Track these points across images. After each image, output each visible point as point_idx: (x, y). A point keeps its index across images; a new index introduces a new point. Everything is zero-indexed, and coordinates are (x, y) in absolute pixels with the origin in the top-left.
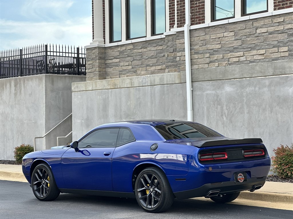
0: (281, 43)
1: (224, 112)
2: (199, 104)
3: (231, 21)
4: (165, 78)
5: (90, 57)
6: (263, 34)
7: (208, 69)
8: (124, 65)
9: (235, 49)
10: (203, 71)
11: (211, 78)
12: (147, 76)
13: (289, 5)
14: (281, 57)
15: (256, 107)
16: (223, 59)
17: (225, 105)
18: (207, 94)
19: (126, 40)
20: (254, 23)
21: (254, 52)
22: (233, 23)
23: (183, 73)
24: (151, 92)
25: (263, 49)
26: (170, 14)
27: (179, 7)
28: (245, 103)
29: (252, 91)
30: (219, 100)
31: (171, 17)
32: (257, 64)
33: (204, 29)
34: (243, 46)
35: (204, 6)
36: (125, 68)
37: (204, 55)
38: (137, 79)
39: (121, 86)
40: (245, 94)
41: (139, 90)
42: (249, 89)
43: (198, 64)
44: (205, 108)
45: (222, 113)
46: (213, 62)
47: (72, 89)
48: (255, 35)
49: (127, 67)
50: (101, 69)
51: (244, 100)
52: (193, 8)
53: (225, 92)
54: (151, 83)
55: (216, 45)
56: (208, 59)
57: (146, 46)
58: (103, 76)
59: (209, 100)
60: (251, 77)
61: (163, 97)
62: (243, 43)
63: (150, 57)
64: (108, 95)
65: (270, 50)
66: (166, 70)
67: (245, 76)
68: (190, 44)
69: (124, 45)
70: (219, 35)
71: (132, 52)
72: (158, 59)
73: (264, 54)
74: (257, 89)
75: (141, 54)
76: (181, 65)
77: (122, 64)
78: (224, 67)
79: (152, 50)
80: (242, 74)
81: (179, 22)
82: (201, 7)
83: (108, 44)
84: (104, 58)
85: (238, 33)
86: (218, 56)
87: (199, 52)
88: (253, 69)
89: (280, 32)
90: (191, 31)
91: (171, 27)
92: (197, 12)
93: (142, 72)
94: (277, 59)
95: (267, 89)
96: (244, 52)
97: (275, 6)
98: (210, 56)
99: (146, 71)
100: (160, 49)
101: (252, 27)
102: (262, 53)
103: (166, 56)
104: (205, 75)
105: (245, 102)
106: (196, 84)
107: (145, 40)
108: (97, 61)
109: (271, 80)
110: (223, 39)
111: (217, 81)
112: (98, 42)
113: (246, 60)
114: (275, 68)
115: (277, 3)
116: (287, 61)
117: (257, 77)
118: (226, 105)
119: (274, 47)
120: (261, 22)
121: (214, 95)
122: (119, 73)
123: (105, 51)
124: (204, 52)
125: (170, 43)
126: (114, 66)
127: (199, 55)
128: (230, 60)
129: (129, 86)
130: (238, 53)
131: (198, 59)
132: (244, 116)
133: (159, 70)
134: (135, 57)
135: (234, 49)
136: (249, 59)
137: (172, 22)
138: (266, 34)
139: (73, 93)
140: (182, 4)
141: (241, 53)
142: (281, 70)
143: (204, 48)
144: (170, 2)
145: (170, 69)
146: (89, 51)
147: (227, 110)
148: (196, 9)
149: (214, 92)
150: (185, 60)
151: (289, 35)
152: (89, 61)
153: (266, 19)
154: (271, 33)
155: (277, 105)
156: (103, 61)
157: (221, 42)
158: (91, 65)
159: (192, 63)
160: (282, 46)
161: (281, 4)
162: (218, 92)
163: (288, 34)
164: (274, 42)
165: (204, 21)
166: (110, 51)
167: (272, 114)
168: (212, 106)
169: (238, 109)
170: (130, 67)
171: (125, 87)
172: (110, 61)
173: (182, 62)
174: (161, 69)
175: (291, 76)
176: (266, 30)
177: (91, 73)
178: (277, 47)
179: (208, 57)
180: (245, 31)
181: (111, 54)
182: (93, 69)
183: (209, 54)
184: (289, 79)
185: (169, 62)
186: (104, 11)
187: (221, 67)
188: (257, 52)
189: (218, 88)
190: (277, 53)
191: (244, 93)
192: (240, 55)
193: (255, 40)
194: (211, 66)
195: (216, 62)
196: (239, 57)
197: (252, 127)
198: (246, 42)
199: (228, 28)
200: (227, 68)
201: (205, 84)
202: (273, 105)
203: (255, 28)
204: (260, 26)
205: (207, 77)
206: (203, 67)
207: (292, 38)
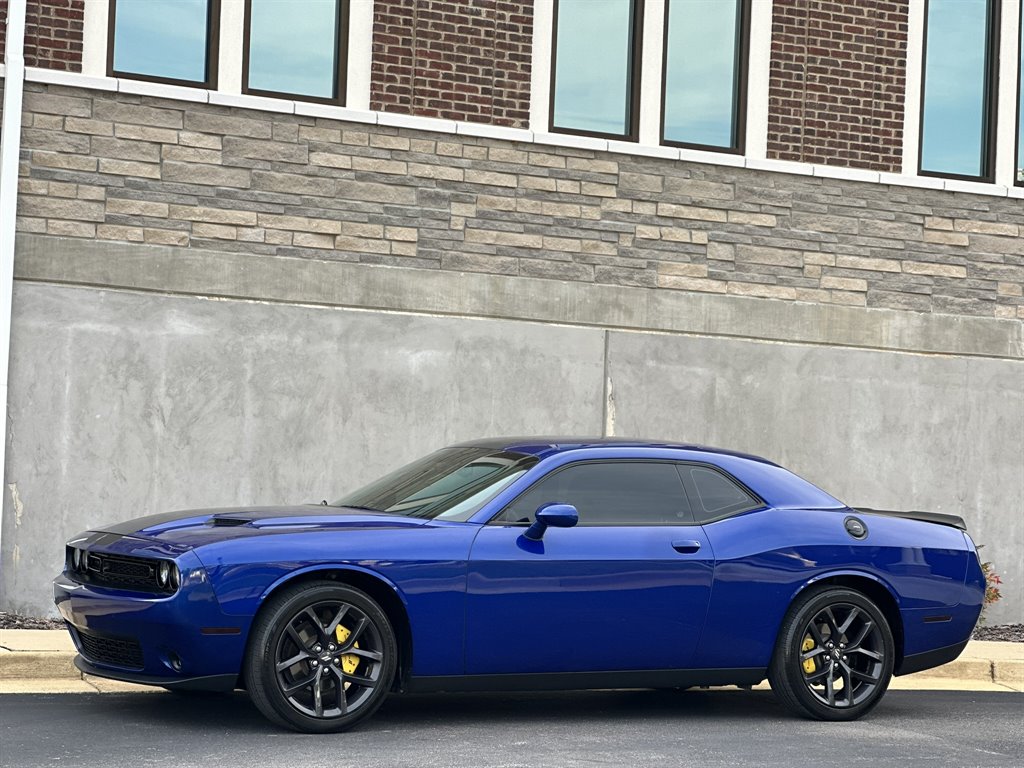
0: (396, 213)
1: (159, 405)
2: (37, 366)
6: (335, 174)
7: (93, 243)
9: (222, 197)
10: (71, 247)
11: (108, 279)
13: (426, 107)
14: (390, 255)
15: (290, 400)
16: (166, 221)
17: (163, 382)
18: (82, 334)
20: (302, 128)
21: (298, 222)
22: (218, 109)
25: (331, 219)
28: (250, 382)
29: (278, 345)
30: (137, 359)
32: (305, 262)
33: (86, 95)
34: (256, 192)
37: (77, 188)
40: (248, 351)
42: (263, 339)
43: (47, 218)
44: (68, 384)
45: (147, 405)
46: (123, 221)
48: (304, 167)
51: (244, 370)
53: (168, 335)
55: (138, 164)
56: (94, 206)
59: (87, 356)
60: (277, 301)
62: (254, 185)
65: (357, 227)
67: (257, 292)
68: (20, 134)
70: (155, 134)
73: (338, 235)
74: (298, 340)
78: (170, 249)
82: (69, 9)
85: (240, 147)
86: (146, 207)
87: (55, 173)
88: (291, 276)
89: (393, 179)
90: (27, 85)
92: (48, 22)
94: (376, 259)
95: (336, 346)
96: (260, 215)
97: (374, 97)
98: (109, 199)
101: (295, 140)
102: (330, 232)
104: (77, 264)
105: (249, 377)
106: (26, 289)
109: (351, 319)
110: (176, 150)
111: (132, 292)
113: (262, 241)
114: (369, 286)
115: (385, 89)
116: (409, 272)
117: (299, 303)
118: (168, 380)
119: (371, 221)
120: (330, 135)
121: (113, 340)
124: (78, 176)
127: (54, 183)
128: (197, 229)
130: (239, 214)
131: (49, 199)
132: (242, 424)
135: (220, 194)
136: (276, 241)
138: (345, 174)
141: (248, 213)
142: (388, 295)
143: (86, 163)
147: (169, 400)
149: (115, 330)
151: (425, 195)
153: (349, 128)
154: (362, 177)
155: (369, 398)
157: (162, 160)
159: (22, 208)
160: (398, 223)
161: (398, 96)
162: (135, 331)
163: (422, 192)
164: (370, 204)
165: (80, 66)
167: (347, 425)
168: (102, 377)
169: (218, 398)
176: (349, 163)
178: (380, 223)
179: (98, 198)
180: (268, 147)
183: (103, 189)
184: (411, 326)
187: (158, 246)
188: (310, 223)
189: (138, 319)
190: (378, 242)
191: (246, 349)
192: (244, 219)
193: (305, 186)
194: (108, 235)
195: (135, 223)
196: (239, 228)
197: (271, 462)
198: (268, 183)
199: (197, 118)
200: (181, 253)
201: (74, 295)
202: (354, 398)
203: (306, 146)
204: (328, 144)
205: (84, 272)
206: (70, 232)
207: (433, 208)
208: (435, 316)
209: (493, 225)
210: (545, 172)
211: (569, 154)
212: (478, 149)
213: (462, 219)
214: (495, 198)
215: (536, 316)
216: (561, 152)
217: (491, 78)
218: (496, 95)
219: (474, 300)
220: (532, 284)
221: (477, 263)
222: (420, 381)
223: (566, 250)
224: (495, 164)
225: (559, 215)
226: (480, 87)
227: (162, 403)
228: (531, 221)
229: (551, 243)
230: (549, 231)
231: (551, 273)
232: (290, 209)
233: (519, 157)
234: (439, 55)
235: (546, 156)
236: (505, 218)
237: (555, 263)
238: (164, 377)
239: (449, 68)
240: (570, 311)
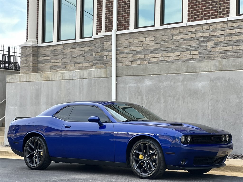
0: (193, 47)
1: (144, 102)
2: (122, 95)
3: (152, 28)
4: (93, 73)
5: (24, 54)
6: (178, 40)
7: (131, 66)
8: (55, 61)
9: (154, 51)
10: (127, 68)
11: (134, 74)
12: (77, 71)
13: (200, 18)
14: (192, 58)
15: (171, 98)
16: (144, 59)
18: (130, 87)
19: (57, 41)
20: (171, 31)
21: (171, 54)
23: (109, 69)
24: (80, 84)
25: (178, 52)
26: (97, 21)
27: (108, 16)
29: (168, 85)
30: (140, 91)
31: (98, 24)
32: (173, 64)
33: (129, 34)
34: (162, 49)
35: (129, 16)
36: (55, 64)
37: (128, 55)
38: (67, 74)
39: (53, 78)
40: (162, 87)
41: (69, 82)
42: (165, 84)
43: (123, 62)
44: (128, 98)
45: (142, 102)
46: (136, 60)
47: (7, 80)
48: (172, 40)
49: (58, 63)
50: (34, 64)
51: (161, 92)
52: (120, 17)
53: (145, 85)
54: (80, 77)
55: (139, 47)
56: (131, 58)
57: (75, 47)
58: (36, 70)
59: (131, 91)
60: (167, 74)
61: (91, 89)
62: (161, 47)
63: (79, 56)
64: (41, 86)
65: (184, 53)
66: (93, 66)
67: (163, 73)
68: (116, 45)
69: (55, 45)
70: (141, 40)
71: (62, 51)
72: (86, 58)
73: (179, 56)
74: (172, 83)
75: (70, 53)
76: (107, 63)
77: (53, 61)
78: (145, 65)
79: (80, 50)
80: (160, 71)
81: (107, 28)
82: (126, 16)
83: (40, 44)
84: (37, 55)
85: (158, 39)
86: (140, 56)
87: (124, 52)
88: (170, 67)
89: (192, 38)
90: (117, 35)
91: (98, 32)
92: (123, 20)
93: (71, 68)
94: (189, 60)
95: (181, 84)
96: (163, 54)
97: (188, 19)
98: (133, 56)
99: (74, 67)
100: (88, 49)
101: (169, 34)
102: (177, 55)
103: (94, 55)
104: (128, 71)
105: (162, 93)
106: (120, 78)
107: (75, 42)
108: (31, 58)
109: (184, 76)
110: (145, 42)
111: (138, 76)
112: (32, 42)
113: (163, 60)
114: (188, 67)
115: (191, 16)
116: (197, 62)
117: (172, 74)
118: (146, 95)
119: (187, 51)
120: (177, 31)
121: (135, 88)
122: (50, 68)
123: (38, 49)
124: (128, 52)
125: (98, 45)
126: (45, 62)
127: (124, 55)
128: (150, 60)
129: (60, 79)
130: (158, 54)
131: (123, 58)
132: (161, 105)
133: (86, 67)
134: (65, 56)
136: (166, 60)
137: (99, 28)
138: (181, 40)
139: (7, 84)
140: (110, 13)
141: (160, 54)
142: (192, 69)
143: (128, 49)
144: (98, 12)
145: (97, 66)
146: (23, 49)
147: (146, 100)
148: (122, 18)
149: (135, 85)
150: (112, 59)
152: (23, 57)
153: (181, 28)
154: (185, 40)
155: (189, 96)
156: (36, 58)
157: (143, 45)
158: (25, 61)
159: (117, 61)
160: (194, 50)
161: (194, 17)
162: (139, 85)
163: (199, 41)
164: (187, 46)
165: (129, 28)
166: (42, 50)
167: (184, 103)
168: (133, 96)
169: (156, 99)
170: (60, 64)
171: (56, 79)
172: (42, 58)
173: (109, 60)
174: (88, 66)
175: (201, 73)
176: (181, 37)
177: (25, 68)
178: (189, 51)
179: (131, 56)
180: (163, 37)
181: (43, 52)
182: (26, 64)
183: (132, 54)
184: (198, 76)
185: (96, 60)
186: (38, 16)
187: (143, 65)
188: (173, 54)
189: (140, 82)
190: (189, 56)
191: (161, 86)
192: (159, 56)
193: (172, 45)
194: (134, 64)
195: (138, 60)
196: (159, 58)
197: (167, 114)
198: (164, 46)
199: (149, 34)
200: (147, 66)
201: (128, 78)
202: (185, 96)
203: (172, 35)
204: (176, 34)
205: (130, 73)
206: (127, 65)
207: (202, 44)
208: (205, 73)
209: (219, 46)
210: (233, 28)
211: (239, 21)
212: (214, 26)
213: (210, 46)
214: (219, 38)
215: (232, 69)
216: (237, 21)
217: (217, 6)
218: (219, 10)
219: (214, 67)
220: (230, 60)
221: (214, 57)
222: (201, 90)
223: (240, 49)
224: (218, 29)
225: (238, 39)
226: (214, 9)
227: (145, 101)
228: (229, 43)
229: (235, 48)
230: (234, 44)
231: (236, 56)
232: (169, 51)
233: (225, 25)
234: (203, 3)
235: (233, 23)
236: (222, 43)
237: (237, 53)
238: (145, 95)
239: (206, 6)
240: (242, 66)
